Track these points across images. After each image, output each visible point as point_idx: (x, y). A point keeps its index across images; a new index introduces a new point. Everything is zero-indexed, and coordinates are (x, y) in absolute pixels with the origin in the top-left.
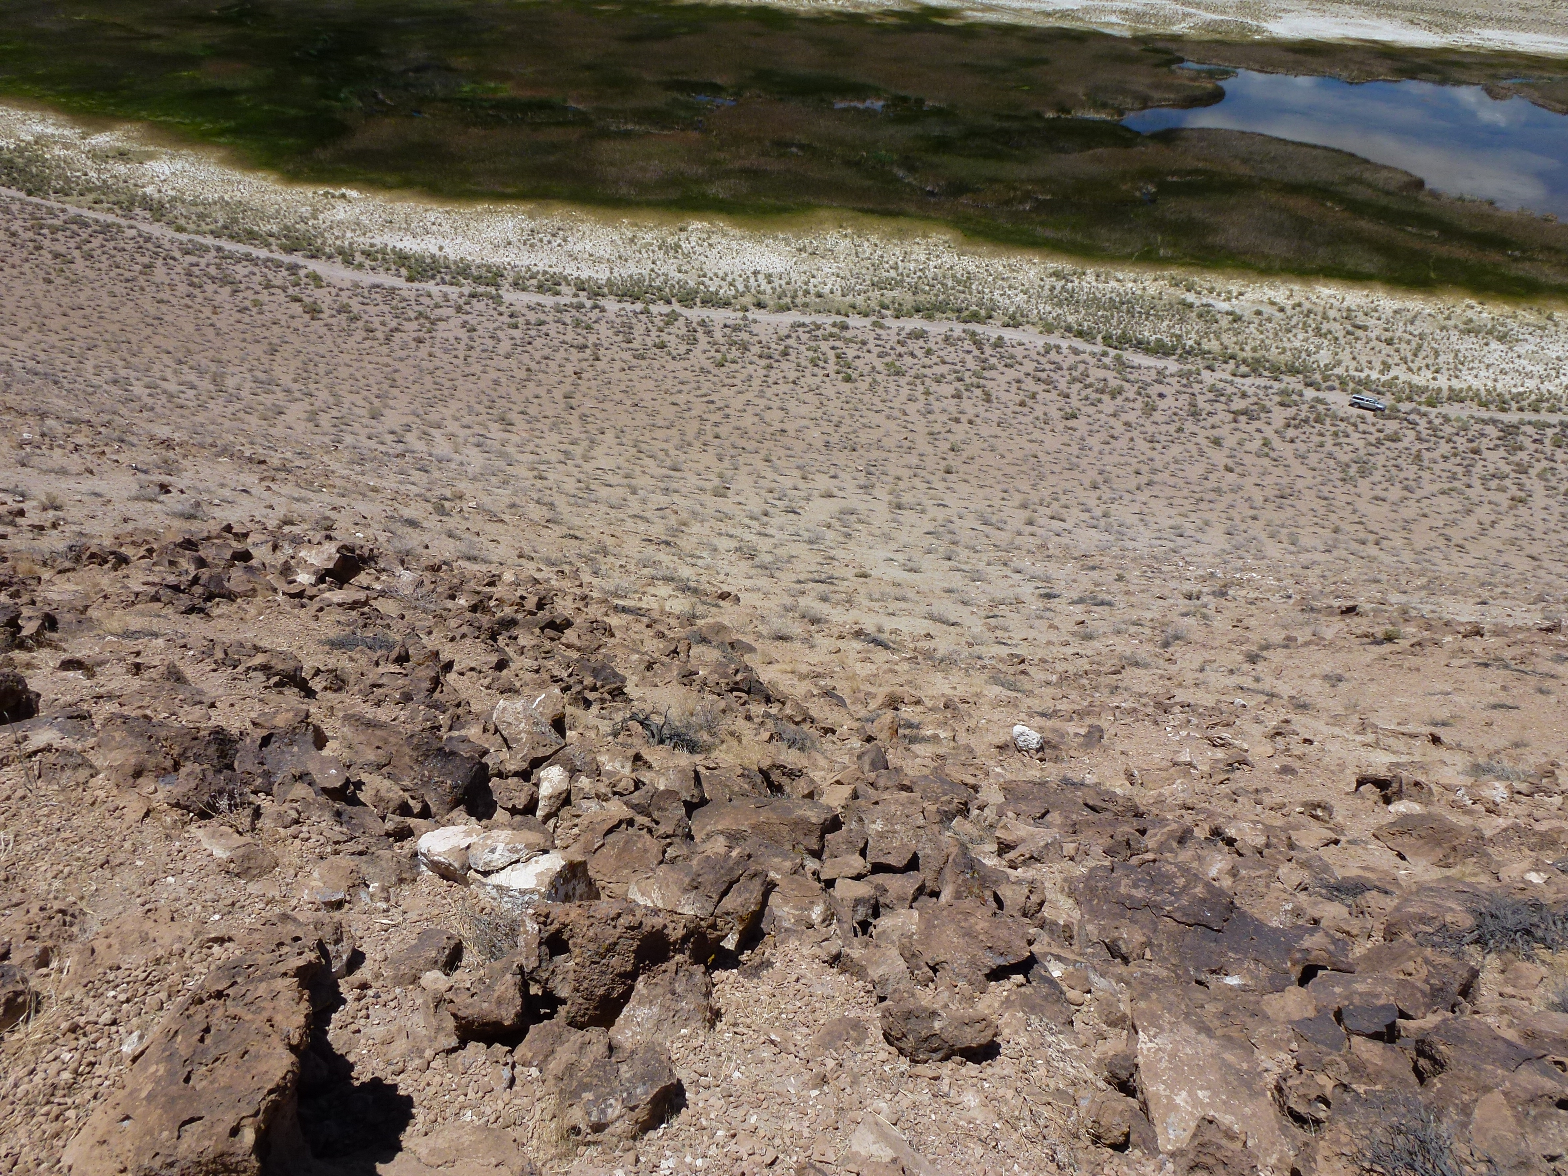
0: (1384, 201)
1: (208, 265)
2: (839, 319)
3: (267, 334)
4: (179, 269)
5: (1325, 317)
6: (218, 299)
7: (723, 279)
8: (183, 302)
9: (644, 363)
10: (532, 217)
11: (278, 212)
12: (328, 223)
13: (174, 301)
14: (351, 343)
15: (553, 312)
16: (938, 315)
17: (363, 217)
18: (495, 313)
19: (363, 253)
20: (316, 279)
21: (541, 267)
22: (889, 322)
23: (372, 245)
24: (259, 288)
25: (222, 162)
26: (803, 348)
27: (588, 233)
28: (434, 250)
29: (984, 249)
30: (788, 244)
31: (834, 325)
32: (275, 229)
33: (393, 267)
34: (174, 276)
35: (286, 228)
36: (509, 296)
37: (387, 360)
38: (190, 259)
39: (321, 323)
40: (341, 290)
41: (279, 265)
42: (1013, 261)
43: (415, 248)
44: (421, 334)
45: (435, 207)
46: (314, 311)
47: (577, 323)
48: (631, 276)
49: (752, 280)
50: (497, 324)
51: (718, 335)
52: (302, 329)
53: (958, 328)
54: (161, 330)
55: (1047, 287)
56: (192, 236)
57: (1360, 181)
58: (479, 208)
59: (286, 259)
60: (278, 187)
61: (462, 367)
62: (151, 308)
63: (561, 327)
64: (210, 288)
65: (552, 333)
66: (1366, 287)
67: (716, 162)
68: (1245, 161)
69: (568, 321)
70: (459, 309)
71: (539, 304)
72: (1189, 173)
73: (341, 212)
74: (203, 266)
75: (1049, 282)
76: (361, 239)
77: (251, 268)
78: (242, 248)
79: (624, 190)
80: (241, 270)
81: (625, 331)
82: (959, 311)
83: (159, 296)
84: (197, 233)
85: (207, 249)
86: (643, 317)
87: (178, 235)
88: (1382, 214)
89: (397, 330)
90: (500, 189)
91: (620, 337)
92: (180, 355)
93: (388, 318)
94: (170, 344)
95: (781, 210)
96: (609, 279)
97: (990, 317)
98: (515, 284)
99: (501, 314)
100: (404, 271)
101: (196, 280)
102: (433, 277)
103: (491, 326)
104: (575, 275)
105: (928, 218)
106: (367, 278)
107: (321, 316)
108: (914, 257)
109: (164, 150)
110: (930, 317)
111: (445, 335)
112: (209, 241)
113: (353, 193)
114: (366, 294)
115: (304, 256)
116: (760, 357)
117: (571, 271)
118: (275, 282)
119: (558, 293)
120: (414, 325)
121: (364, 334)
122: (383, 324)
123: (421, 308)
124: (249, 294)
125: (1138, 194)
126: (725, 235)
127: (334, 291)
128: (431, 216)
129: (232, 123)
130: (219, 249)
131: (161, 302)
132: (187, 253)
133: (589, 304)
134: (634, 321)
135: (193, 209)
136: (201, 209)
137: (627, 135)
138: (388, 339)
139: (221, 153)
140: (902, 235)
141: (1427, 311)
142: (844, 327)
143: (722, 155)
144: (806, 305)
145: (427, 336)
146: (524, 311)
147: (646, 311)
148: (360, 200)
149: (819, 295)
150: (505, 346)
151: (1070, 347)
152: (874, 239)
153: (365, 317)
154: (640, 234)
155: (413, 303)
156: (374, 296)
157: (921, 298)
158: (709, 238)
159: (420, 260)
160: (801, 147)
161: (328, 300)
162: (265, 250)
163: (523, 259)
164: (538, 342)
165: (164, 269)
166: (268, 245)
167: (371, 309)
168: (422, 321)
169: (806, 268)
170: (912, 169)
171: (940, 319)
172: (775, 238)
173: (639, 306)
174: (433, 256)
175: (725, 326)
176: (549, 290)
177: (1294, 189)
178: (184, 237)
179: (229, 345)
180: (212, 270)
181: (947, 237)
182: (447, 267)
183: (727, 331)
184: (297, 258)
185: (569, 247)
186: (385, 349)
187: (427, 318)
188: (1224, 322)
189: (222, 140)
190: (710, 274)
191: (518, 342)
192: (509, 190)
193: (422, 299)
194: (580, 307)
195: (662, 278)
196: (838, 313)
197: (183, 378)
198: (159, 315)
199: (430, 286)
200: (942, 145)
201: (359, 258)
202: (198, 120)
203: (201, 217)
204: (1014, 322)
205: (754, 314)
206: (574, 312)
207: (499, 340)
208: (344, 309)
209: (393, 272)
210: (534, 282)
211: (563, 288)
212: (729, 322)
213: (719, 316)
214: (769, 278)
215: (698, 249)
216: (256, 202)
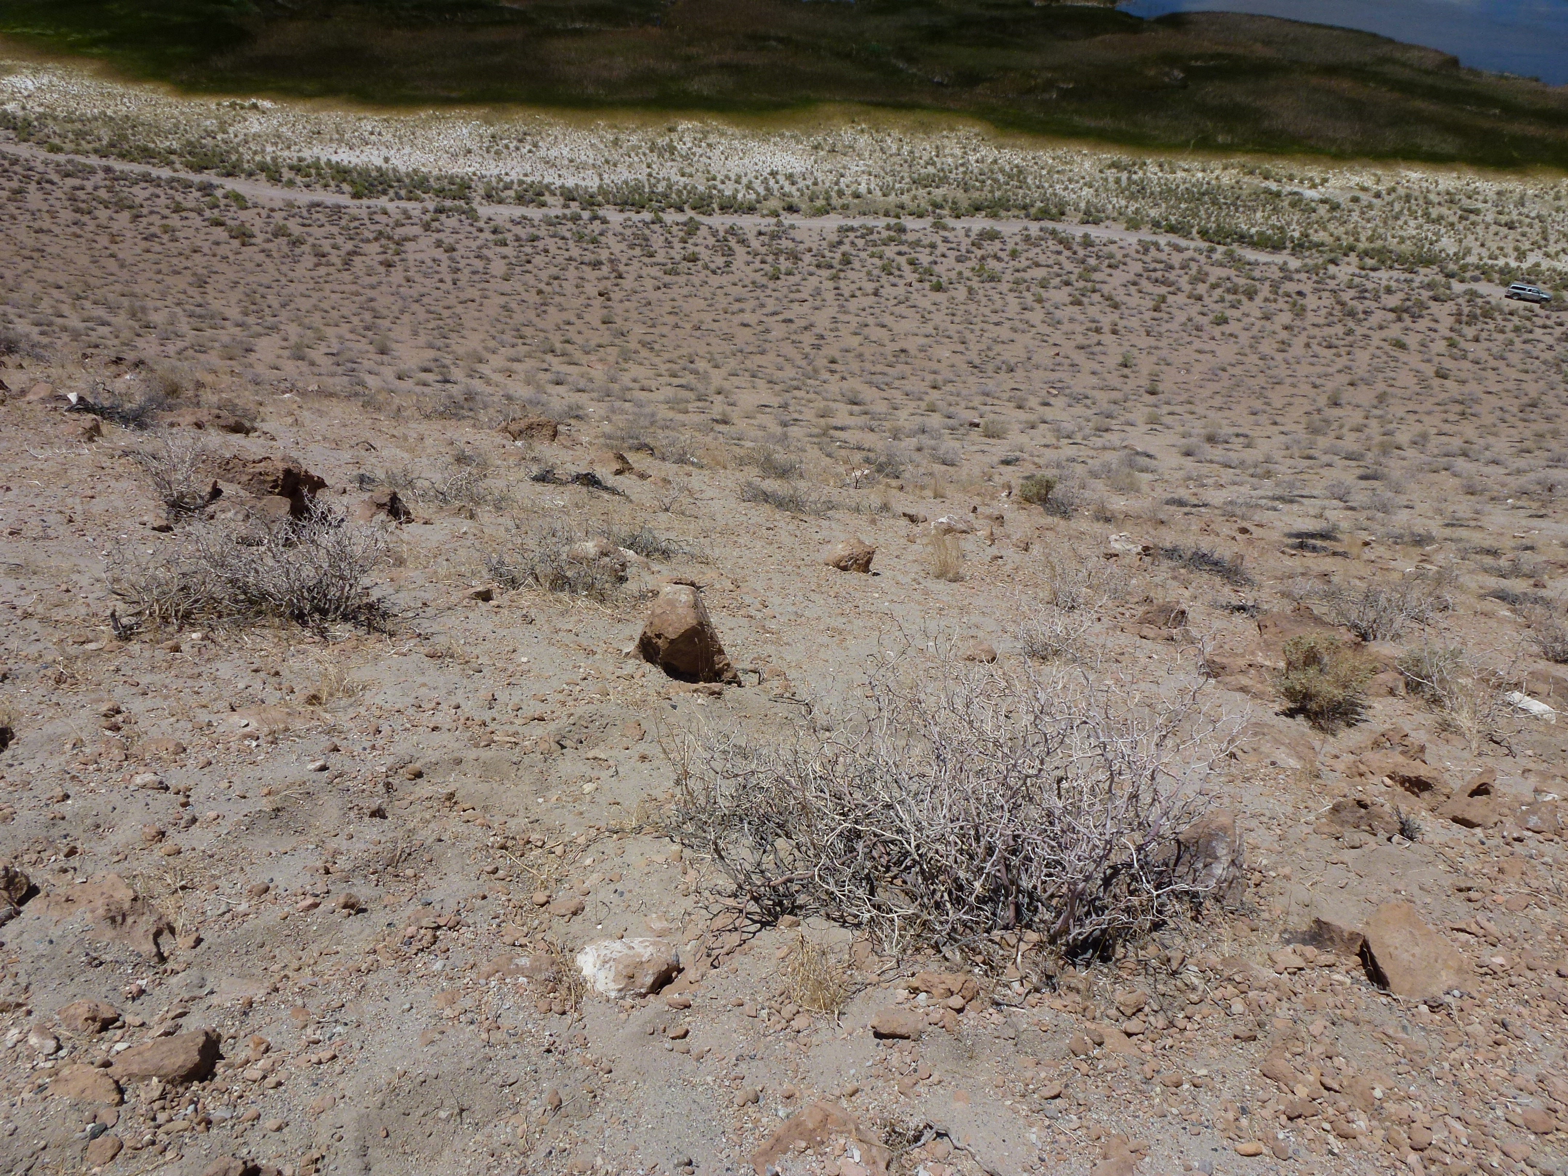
0: (1429, 80)
1: (96, 188)
2: (893, 221)
3: (189, 264)
4: (59, 193)
5: (1428, 202)
6: (115, 227)
7: (738, 182)
8: (69, 230)
9: (682, 279)
10: (489, 122)
11: (176, 126)
12: (241, 137)
13: (57, 230)
14: (300, 270)
15: (544, 227)
16: (1003, 213)
17: (284, 129)
18: (473, 230)
19: (291, 168)
20: (239, 200)
21: (514, 176)
22: (950, 222)
23: (300, 160)
24: (167, 212)
25: (97, 74)
26: (863, 255)
27: (560, 137)
28: (379, 162)
29: (1022, 141)
30: (798, 142)
31: (888, 228)
32: (175, 145)
33: (332, 183)
34: (52, 201)
35: (190, 143)
36: (485, 210)
37: (354, 288)
38: (70, 182)
39: (255, 248)
40: (272, 210)
41: (188, 185)
42: (1060, 153)
43: (355, 161)
44: (388, 256)
45: (368, 115)
46: (244, 236)
47: (580, 238)
48: (626, 182)
49: (772, 182)
50: (479, 242)
51: (755, 244)
52: (232, 258)
53: (1034, 228)
54: (43, 263)
55: (1111, 179)
56: (71, 156)
57: (1394, 61)
58: (423, 115)
59: (196, 178)
60: (173, 100)
61: (455, 293)
62: (29, 240)
63: (561, 243)
64: (103, 214)
65: (553, 250)
66: (1453, 170)
67: (688, 58)
68: (1267, 43)
69: (568, 235)
70: (427, 227)
71: (525, 218)
72: (1213, 57)
73: (255, 125)
74: (89, 189)
75: (1111, 174)
76: (286, 153)
77: (151, 190)
78: (137, 168)
79: (591, 90)
80: (140, 193)
81: (641, 242)
82: (1025, 207)
83: (36, 225)
84: (77, 152)
85: (92, 171)
86: (655, 227)
87: (52, 156)
88: (1433, 93)
89: (355, 253)
90: (444, 93)
91: (637, 251)
92: (77, 290)
93: (340, 240)
94: (61, 278)
95: (779, 106)
96: (600, 187)
97: (1063, 214)
98: (488, 197)
99: (481, 230)
100: (346, 187)
101: (83, 206)
102: (384, 192)
103: (474, 245)
104: (558, 183)
105: (948, 110)
106: (303, 197)
107: (253, 240)
108: (947, 151)
109: (25, 64)
110: (994, 216)
111: (419, 256)
112: (94, 160)
113: (267, 104)
114: (305, 213)
115: (218, 175)
116: (818, 266)
117: (550, 178)
118: (185, 204)
119: (543, 205)
120: (374, 248)
121: (315, 260)
122: (335, 247)
123: (378, 227)
124: (155, 218)
125: (1166, 80)
126: (722, 134)
127: (264, 213)
128: (367, 126)
129: (105, 33)
130: (108, 170)
131: (40, 231)
132: (68, 175)
133: (586, 215)
134: (647, 232)
135: (69, 126)
136: (78, 126)
137: (578, 33)
138: (347, 264)
139: (96, 65)
140: (926, 128)
141: (1530, 192)
142: (902, 230)
143: (693, 51)
144: (845, 207)
145: (396, 258)
146: (509, 226)
147: (658, 221)
148: (277, 110)
149: (857, 196)
150: (498, 267)
151: (1169, 244)
152: (896, 133)
153: (311, 240)
154: (622, 136)
155: (367, 222)
156: (315, 216)
157: (976, 195)
158: (705, 137)
159: (364, 173)
160: (780, 40)
161: (259, 223)
162: (167, 169)
163: (492, 169)
164: (539, 260)
165: (40, 195)
166: (170, 164)
167: (314, 230)
168: (383, 241)
169: (829, 167)
170: (911, 60)
171: (1008, 218)
172: (782, 136)
173: (647, 216)
174: (378, 169)
175: (760, 233)
176: (533, 201)
177: (1331, 70)
178: (61, 158)
179: (140, 279)
180: (103, 194)
181: (977, 130)
182: (399, 181)
183: (766, 239)
184: (210, 176)
185: (542, 153)
186: (346, 276)
187: (389, 238)
188: (1323, 210)
189: (95, 50)
190: (720, 177)
191: (514, 261)
192: (453, 95)
193: (377, 217)
194: (576, 218)
195: (664, 183)
196: (887, 214)
197: (86, 314)
198: (39, 246)
199: (383, 201)
200: (936, 35)
201: (287, 174)
202: (63, 30)
203: (80, 135)
204: (1091, 217)
205: (788, 219)
206: (570, 225)
207: (488, 260)
208: (280, 232)
209: (333, 188)
210: (511, 193)
211: (547, 198)
212: (764, 229)
213: (748, 223)
214: (790, 177)
215: (699, 151)
216: (147, 115)
